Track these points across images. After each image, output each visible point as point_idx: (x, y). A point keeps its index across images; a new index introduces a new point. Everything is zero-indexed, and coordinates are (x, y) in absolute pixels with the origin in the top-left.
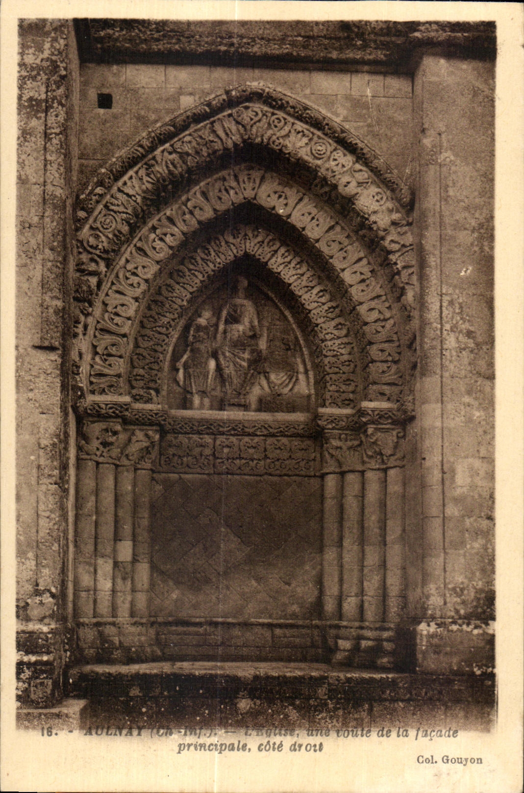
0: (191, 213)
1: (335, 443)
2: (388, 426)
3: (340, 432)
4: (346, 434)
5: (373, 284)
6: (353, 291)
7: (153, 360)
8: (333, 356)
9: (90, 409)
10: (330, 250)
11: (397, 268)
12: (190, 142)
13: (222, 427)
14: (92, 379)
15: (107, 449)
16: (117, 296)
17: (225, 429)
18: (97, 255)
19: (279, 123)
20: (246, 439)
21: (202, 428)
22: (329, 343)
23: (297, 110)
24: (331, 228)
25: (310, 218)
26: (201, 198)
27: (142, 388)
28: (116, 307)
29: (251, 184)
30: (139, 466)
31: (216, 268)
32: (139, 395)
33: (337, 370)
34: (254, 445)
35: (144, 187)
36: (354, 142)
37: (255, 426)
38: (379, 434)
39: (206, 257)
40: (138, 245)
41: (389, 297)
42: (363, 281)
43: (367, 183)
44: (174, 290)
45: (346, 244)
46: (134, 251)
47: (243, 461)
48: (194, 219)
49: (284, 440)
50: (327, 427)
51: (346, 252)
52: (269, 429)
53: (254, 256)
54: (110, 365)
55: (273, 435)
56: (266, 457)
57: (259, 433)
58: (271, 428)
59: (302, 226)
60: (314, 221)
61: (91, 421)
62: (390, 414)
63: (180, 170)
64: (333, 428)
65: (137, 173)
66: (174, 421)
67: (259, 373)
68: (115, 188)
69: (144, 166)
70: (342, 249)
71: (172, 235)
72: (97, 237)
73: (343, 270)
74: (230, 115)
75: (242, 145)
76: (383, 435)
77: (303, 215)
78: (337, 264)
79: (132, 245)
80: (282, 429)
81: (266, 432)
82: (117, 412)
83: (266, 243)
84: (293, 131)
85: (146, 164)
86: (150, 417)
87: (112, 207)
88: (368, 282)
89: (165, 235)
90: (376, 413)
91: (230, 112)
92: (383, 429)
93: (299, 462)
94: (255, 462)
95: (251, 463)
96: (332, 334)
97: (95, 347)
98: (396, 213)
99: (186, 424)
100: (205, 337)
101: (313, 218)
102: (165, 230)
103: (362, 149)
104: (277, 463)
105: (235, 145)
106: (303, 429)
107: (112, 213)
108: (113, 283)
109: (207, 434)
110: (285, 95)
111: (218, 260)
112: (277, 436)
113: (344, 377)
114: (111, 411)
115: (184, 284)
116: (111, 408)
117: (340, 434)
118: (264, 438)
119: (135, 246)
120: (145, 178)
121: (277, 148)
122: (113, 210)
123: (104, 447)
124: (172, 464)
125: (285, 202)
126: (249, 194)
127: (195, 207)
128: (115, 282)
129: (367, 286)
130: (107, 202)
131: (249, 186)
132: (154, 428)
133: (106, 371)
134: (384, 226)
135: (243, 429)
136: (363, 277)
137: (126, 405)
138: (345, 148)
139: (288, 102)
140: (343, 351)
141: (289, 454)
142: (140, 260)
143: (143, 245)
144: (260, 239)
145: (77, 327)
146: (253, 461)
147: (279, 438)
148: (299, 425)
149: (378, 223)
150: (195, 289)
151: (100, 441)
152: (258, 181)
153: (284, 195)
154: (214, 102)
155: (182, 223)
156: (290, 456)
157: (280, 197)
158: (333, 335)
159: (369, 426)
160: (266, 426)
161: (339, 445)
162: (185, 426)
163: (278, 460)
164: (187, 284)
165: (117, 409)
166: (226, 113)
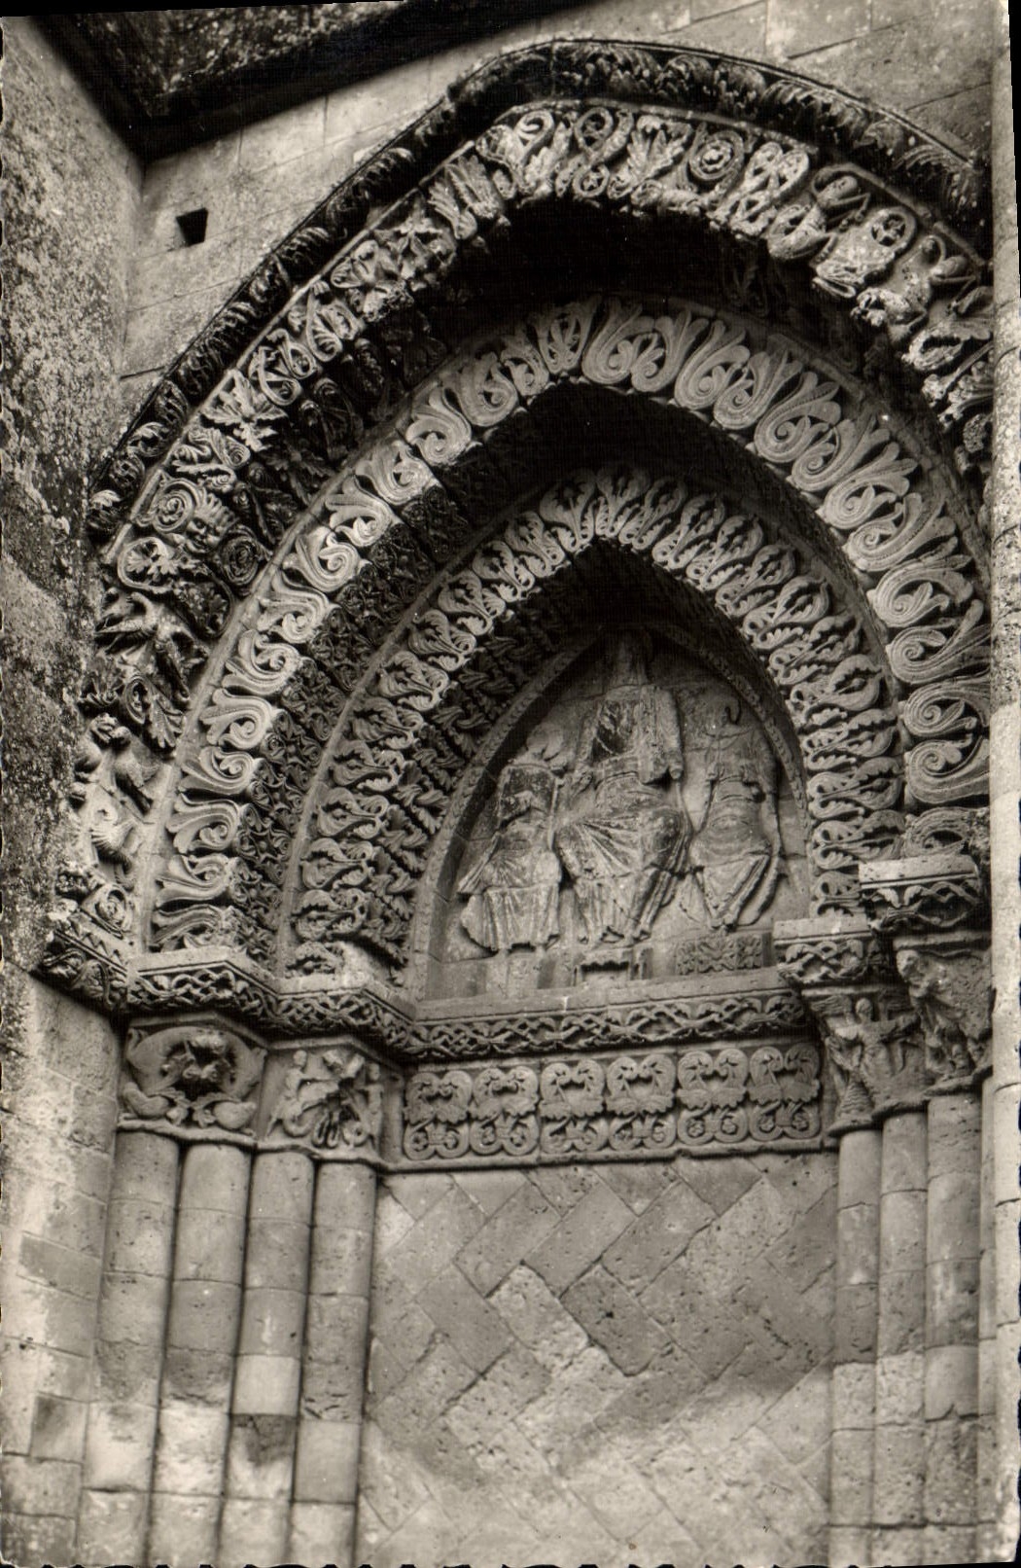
0: (416, 452)
1: (844, 1029)
2: (958, 936)
3: (850, 991)
4: (871, 997)
5: (916, 513)
6: (852, 549)
7: (351, 863)
8: (837, 769)
9: (135, 993)
10: (786, 448)
11: (949, 417)
12: (370, 256)
13: (550, 1029)
14: (161, 920)
15: (203, 1102)
16: (235, 700)
17: (563, 1035)
18: (143, 592)
19: (598, 128)
20: (625, 1059)
21: (501, 1039)
22: (822, 735)
23: (637, 70)
24: (792, 386)
25: (727, 376)
26: (445, 412)
27: (323, 939)
28: (227, 731)
29: (570, 335)
30: (328, 1154)
31: (519, 597)
32: (312, 958)
33: (849, 807)
34: (644, 1074)
35: (259, 399)
36: (800, 98)
37: (639, 1017)
38: (941, 967)
39: (492, 575)
40: (286, 564)
41: (967, 537)
42: (885, 510)
43: (858, 204)
44: (409, 675)
45: (832, 419)
46: (277, 583)
47: (617, 1123)
48: (421, 465)
49: (730, 1051)
50: (807, 980)
51: (832, 441)
52: (677, 1019)
53: (616, 541)
54: (201, 877)
55: (692, 1039)
56: (677, 1106)
57: (652, 1037)
58: (685, 1015)
59: (702, 405)
60: (741, 381)
61: (145, 1028)
62: (959, 890)
63: (343, 330)
64: (827, 981)
65: (245, 371)
66: (430, 1028)
67: (682, 876)
68: (196, 418)
69: (262, 349)
70: (819, 436)
71: (367, 519)
72: (147, 551)
73: (821, 495)
74: (472, 152)
75: (503, 220)
76: (951, 969)
77: (709, 374)
78: (803, 481)
79: (273, 570)
80: (715, 1017)
81: (671, 1032)
82: (196, 992)
83: (648, 501)
84: (638, 137)
85: (265, 342)
86: (322, 1010)
87: (184, 468)
88: (900, 509)
89: (350, 523)
90: (909, 893)
91: (470, 144)
92: (945, 947)
93: (772, 1113)
94: (649, 1122)
95: (637, 1125)
96: (832, 707)
97: (171, 836)
98: (947, 257)
99: (458, 1032)
100: (538, 802)
101: (737, 375)
102: (347, 512)
103: (826, 107)
104: (708, 1118)
105: (484, 225)
106: (778, 1007)
107: (183, 482)
108: (226, 672)
109: (520, 1055)
110: (605, 42)
111: (525, 575)
112: (709, 1041)
113: (868, 825)
114: (182, 991)
115: (437, 655)
116: (181, 984)
117: (854, 999)
118: (670, 1050)
119: (281, 568)
120: (265, 378)
121: (591, 194)
122: (187, 475)
123: (192, 1096)
124: (431, 1148)
125: (659, 354)
126: (565, 362)
127: (424, 436)
128: (229, 667)
129: (898, 522)
130: (173, 458)
131: (562, 342)
132: (341, 1040)
133: (194, 893)
134: (904, 306)
135: (606, 1030)
136: (883, 498)
137: (217, 970)
138: (783, 129)
139: (611, 58)
140: (865, 749)
141: (744, 1090)
142: (291, 598)
143: (298, 562)
144: (630, 494)
145: (85, 781)
146: (643, 1120)
147: (716, 1046)
148: (764, 999)
149: (889, 304)
150: (463, 661)
151: (169, 1080)
152: (586, 328)
153: (655, 338)
154: (419, 131)
155: (392, 483)
156: (747, 1096)
157: (645, 345)
158: (836, 711)
159: (898, 943)
160: (670, 1013)
161: (852, 1037)
162: (457, 1038)
163: (713, 1109)
164: (445, 654)
165: (196, 986)
166: (459, 153)
